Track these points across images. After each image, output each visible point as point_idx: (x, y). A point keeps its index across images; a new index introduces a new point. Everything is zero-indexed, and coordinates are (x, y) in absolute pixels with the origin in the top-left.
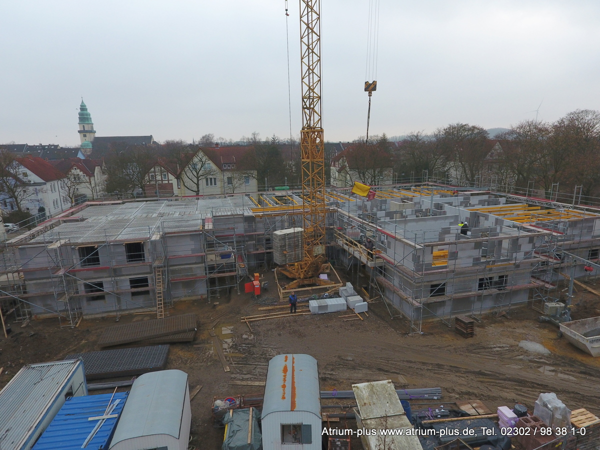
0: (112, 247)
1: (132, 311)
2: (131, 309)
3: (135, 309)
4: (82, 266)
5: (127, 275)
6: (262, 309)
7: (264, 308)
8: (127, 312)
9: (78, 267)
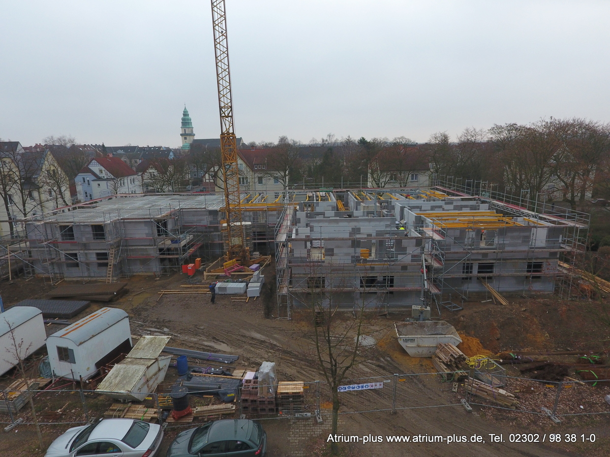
0: (82, 227)
1: (98, 279)
2: (98, 277)
3: (100, 277)
4: (63, 239)
5: (94, 250)
6: (183, 286)
7: (185, 286)
8: (95, 279)
9: (60, 240)
